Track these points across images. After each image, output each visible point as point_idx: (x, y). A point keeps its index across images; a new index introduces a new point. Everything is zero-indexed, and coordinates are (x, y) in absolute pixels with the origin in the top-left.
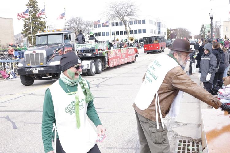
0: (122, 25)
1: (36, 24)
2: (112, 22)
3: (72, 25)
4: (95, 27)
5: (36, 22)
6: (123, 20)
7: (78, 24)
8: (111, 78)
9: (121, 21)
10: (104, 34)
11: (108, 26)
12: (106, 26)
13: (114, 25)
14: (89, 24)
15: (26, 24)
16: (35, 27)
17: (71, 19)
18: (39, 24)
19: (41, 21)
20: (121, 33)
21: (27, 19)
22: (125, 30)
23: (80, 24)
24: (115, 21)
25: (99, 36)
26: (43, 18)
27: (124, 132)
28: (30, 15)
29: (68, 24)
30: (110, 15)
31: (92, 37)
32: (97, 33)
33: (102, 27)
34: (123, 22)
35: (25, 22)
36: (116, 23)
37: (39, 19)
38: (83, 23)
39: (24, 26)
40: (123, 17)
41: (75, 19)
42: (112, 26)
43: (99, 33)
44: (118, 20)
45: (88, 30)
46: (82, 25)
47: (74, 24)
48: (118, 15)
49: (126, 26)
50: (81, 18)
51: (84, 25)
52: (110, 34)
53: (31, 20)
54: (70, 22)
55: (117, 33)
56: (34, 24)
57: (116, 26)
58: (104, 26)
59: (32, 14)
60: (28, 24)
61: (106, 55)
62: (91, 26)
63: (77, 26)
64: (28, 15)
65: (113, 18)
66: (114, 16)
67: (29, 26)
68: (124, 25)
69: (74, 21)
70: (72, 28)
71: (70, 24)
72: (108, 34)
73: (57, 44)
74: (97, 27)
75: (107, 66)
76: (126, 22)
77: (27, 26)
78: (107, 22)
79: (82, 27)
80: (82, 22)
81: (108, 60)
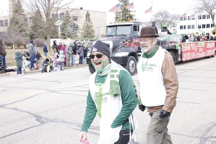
0: (209, 18)
1: (125, 17)
2: (200, 15)
3: (158, 18)
4: (181, 20)
5: (125, 15)
6: (211, 13)
7: (165, 17)
8: (190, 70)
9: (208, 14)
10: (189, 27)
11: (194, 19)
12: (192, 19)
13: (201, 18)
14: (175, 17)
15: (117, 17)
16: (125, 20)
17: (158, 12)
18: (129, 17)
19: (130, 14)
20: (208, 26)
21: (118, 13)
22: (212, 23)
23: (166, 17)
24: (202, 15)
25: (184, 29)
26: (132, 12)
27: (192, 122)
28: (120, 9)
29: (155, 17)
30: (198, 8)
31: (165, 29)
32: (182, 26)
33: (188, 19)
34: (211, 15)
35: (117, 15)
36: (203, 16)
37: (129, 12)
38: (170, 16)
39: (115, 19)
40: (211, 10)
41: (162, 12)
42: (199, 19)
43: (184, 26)
44: (206, 13)
45: (174, 23)
46: (168, 18)
47: (161, 17)
48: (206, 8)
49: (213, 19)
50: (167, 11)
51: (170, 18)
52: (196, 27)
53: (121, 13)
54: (157, 15)
55: (204, 26)
56: (124, 17)
57: (203, 18)
58: (190, 20)
59: (123, 8)
60: (119, 17)
61: (178, 48)
62: (177, 19)
63: (163, 19)
64: (119, 9)
65: (200, 11)
66: (202, 9)
67: (120, 19)
68: (212, 18)
69: (161, 14)
70: (158, 21)
71: (157, 17)
72: (193, 27)
73: (126, 36)
74: (182, 20)
75: (180, 59)
76: (214, 15)
77: (117, 19)
78: (193, 15)
79: (168, 20)
80: (168, 15)
81: (182, 53)
